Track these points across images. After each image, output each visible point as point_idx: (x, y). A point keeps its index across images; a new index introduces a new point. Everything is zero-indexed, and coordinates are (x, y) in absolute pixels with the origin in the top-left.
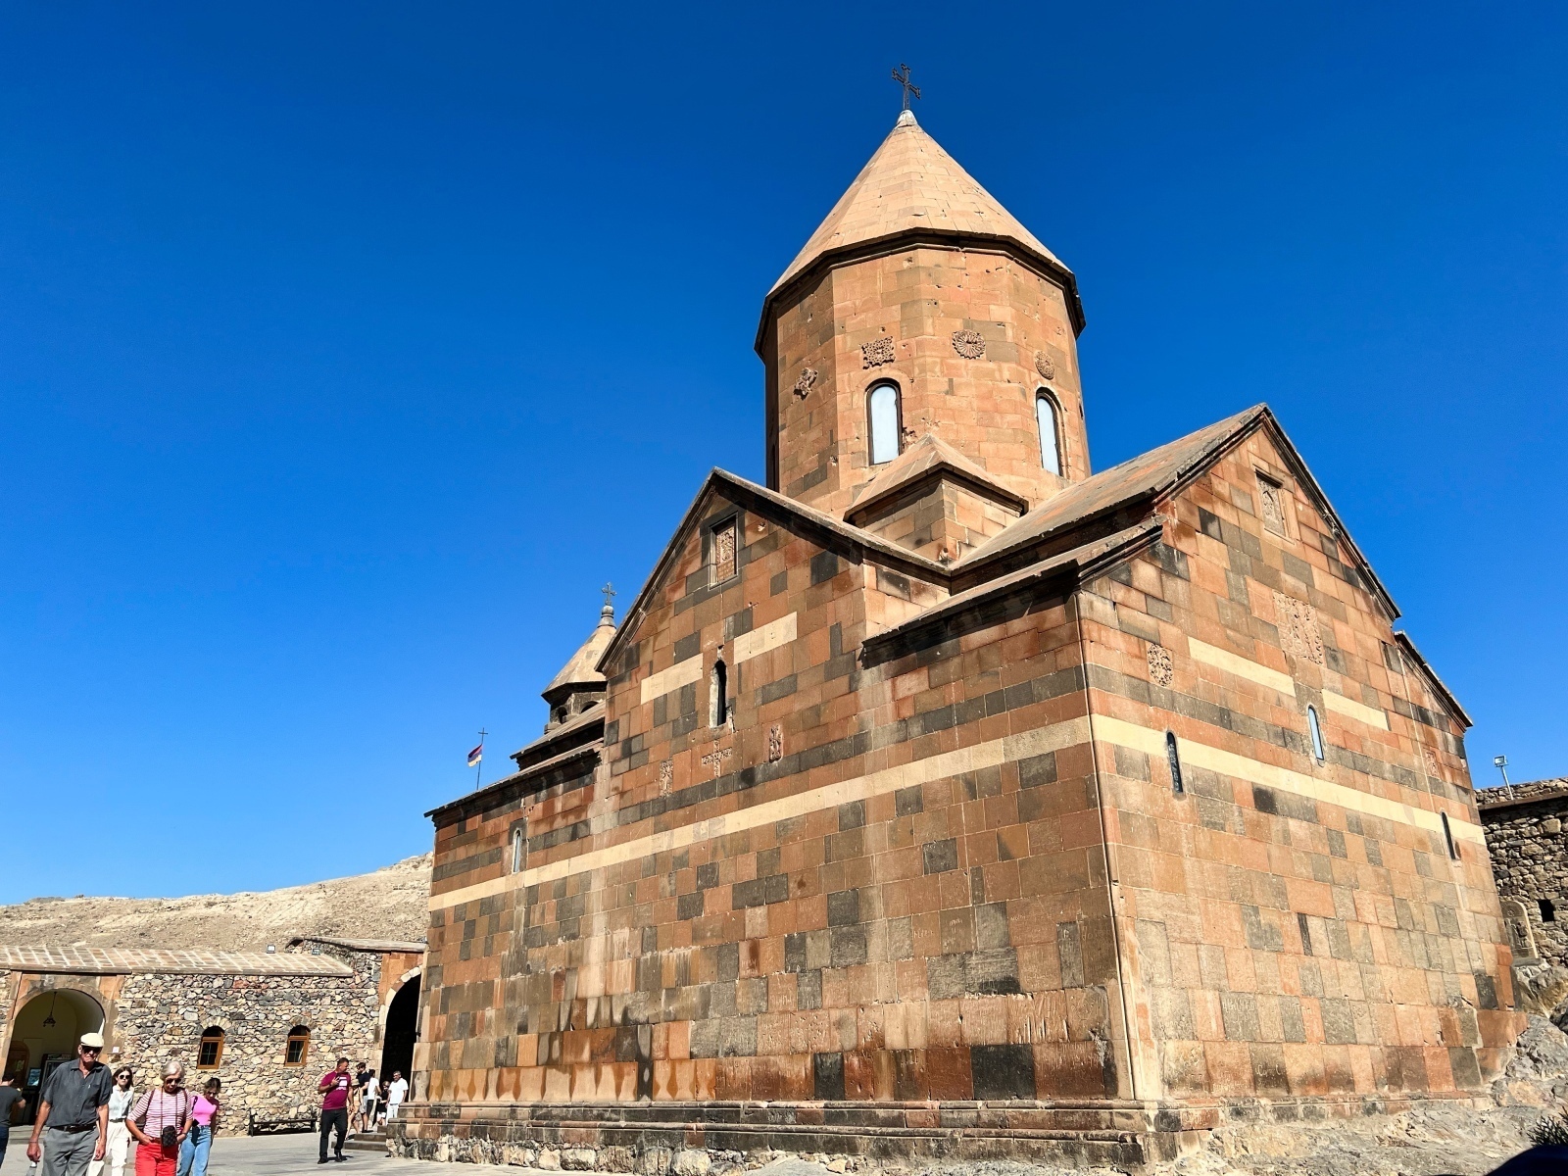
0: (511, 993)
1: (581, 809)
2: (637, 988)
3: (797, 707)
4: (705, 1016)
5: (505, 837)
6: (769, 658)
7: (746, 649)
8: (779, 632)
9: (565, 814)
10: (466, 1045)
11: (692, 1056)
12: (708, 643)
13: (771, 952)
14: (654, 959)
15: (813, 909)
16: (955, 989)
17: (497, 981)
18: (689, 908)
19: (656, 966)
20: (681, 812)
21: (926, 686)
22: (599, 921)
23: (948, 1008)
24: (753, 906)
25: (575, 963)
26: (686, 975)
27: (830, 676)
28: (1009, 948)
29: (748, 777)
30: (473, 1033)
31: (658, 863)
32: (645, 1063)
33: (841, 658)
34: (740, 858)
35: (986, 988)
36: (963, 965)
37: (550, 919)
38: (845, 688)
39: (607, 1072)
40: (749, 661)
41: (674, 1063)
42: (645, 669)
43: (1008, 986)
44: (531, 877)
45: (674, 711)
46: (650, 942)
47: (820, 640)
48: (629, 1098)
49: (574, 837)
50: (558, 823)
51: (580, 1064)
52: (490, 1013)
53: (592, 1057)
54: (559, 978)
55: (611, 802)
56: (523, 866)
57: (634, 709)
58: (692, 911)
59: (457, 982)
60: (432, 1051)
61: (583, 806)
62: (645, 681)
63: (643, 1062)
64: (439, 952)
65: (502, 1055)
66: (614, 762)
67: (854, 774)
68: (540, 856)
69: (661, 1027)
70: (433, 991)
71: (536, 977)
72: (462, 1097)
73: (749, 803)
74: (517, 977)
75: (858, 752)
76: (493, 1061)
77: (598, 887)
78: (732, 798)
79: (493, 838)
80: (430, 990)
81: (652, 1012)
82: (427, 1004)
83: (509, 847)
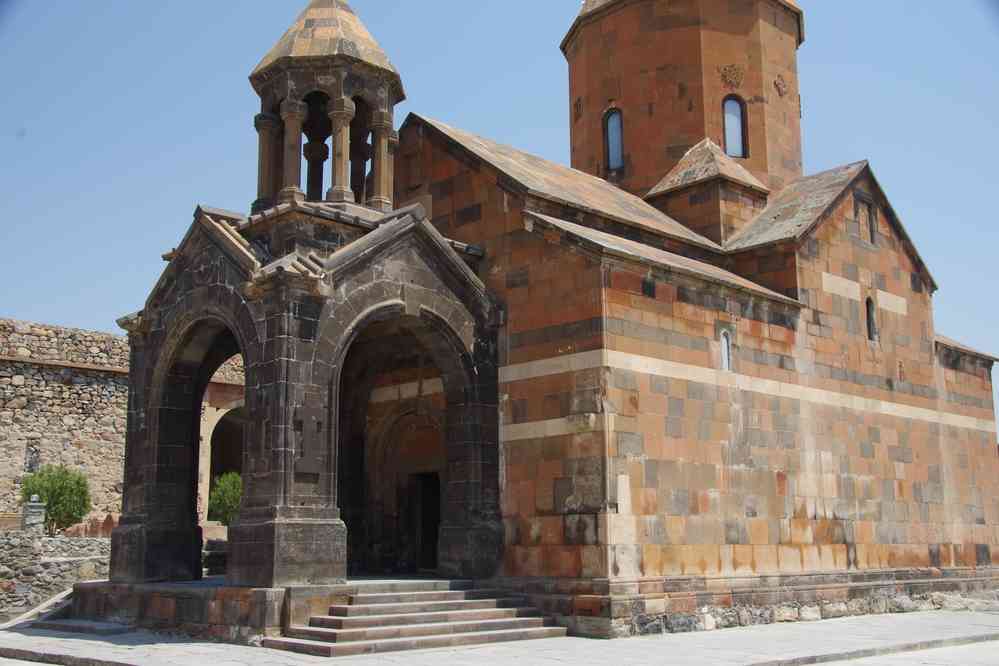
2: (840, 495)
3: (910, 357)
4: (880, 520)
5: (710, 330)
7: (884, 301)
8: (899, 305)
11: (876, 542)
14: (848, 478)
19: (850, 482)
22: (809, 441)
24: (898, 461)
25: (792, 469)
28: (982, 506)
30: (695, 510)
33: (926, 342)
34: (889, 431)
35: (977, 521)
38: (928, 361)
39: (826, 550)
40: (886, 311)
41: (868, 546)
42: (823, 264)
43: (982, 521)
45: (845, 312)
48: (843, 568)
49: (782, 366)
50: (766, 346)
51: (806, 545)
52: (714, 494)
53: (814, 538)
54: (781, 477)
55: (809, 353)
56: (736, 368)
57: (818, 290)
58: (867, 452)
59: (666, 456)
60: (639, 524)
61: (789, 343)
62: (824, 274)
63: (849, 545)
64: (633, 419)
65: (733, 534)
66: (808, 322)
67: (934, 409)
68: (752, 367)
69: (857, 524)
70: (631, 458)
71: (760, 470)
72: (692, 571)
73: (892, 400)
74: (742, 466)
75: (934, 396)
76: (724, 539)
77: (805, 414)
78: (885, 392)
79: (692, 324)
80: (625, 457)
81: (851, 512)
82: (622, 473)
83: (715, 343)
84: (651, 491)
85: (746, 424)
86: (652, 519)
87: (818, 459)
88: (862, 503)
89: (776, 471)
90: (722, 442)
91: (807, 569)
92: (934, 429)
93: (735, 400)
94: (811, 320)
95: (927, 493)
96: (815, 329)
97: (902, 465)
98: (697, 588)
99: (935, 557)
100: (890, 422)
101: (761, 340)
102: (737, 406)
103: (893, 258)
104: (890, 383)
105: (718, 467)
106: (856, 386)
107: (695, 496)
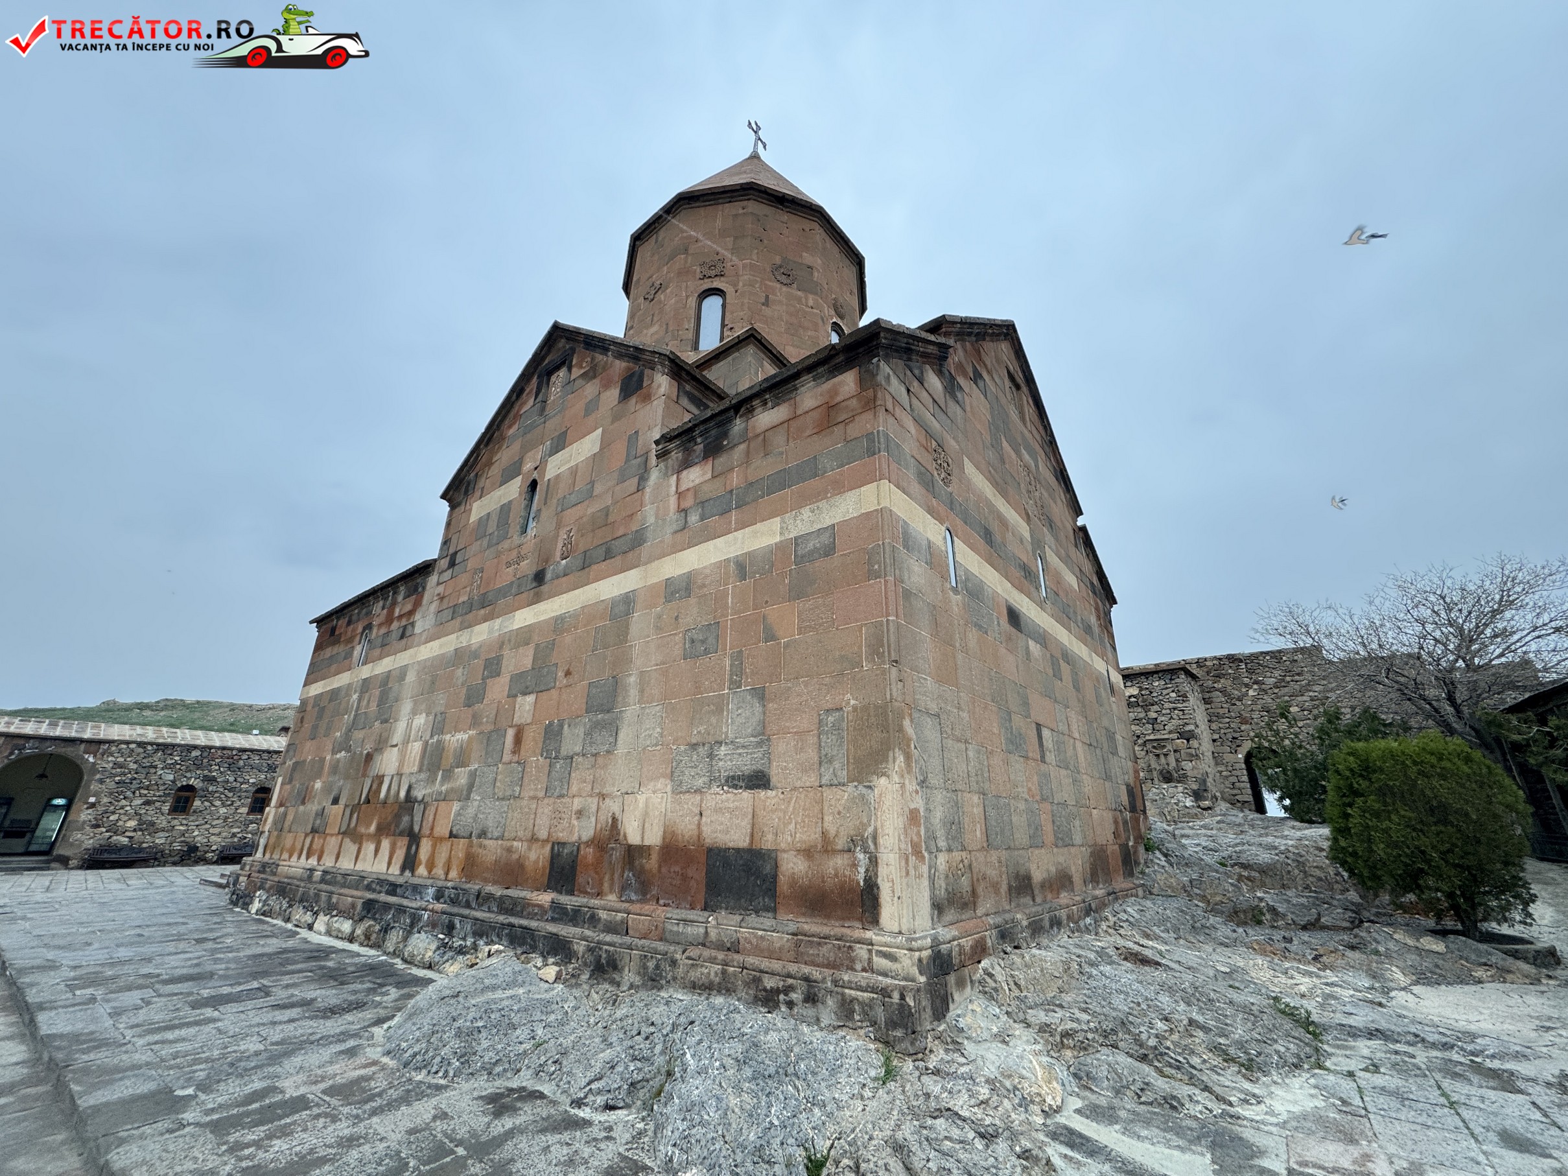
0: (335, 769)
1: (411, 613)
2: (420, 770)
3: (590, 511)
4: (468, 798)
5: (358, 638)
6: (574, 471)
7: (557, 466)
8: (585, 447)
9: (400, 617)
10: (296, 812)
11: (452, 835)
12: (528, 466)
13: (533, 737)
14: (439, 741)
15: (575, 698)
16: (700, 782)
17: (328, 758)
18: (474, 696)
19: (440, 748)
20: (482, 612)
21: (709, 476)
22: (406, 707)
23: (691, 802)
24: (524, 694)
25: (383, 744)
26: (462, 759)
27: (622, 480)
28: (763, 737)
29: (539, 577)
30: (303, 803)
31: (460, 656)
32: (414, 839)
33: (634, 462)
34: (521, 650)
35: (734, 782)
36: (711, 756)
37: (373, 707)
38: (634, 489)
39: (386, 844)
40: (558, 477)
41: (437, 841)
42: (477, 494)
43: (758, 781)
44: (366, 672)
45: (492, 527)
46: (438, 728)
47: (620, 448)
49: (402, 636)
51: (367, 838)
52: (318, 785)
53: (378, 829)
54: (369, 757)
55: (434, 606)
58: (475, 699)
59: (304, 756)
61: (415, 609)
68: (377, 653)
69: (432, 806)
71: (355, 754)
73: (538, 600)
74: (343, 753)
77: (410, 678)
79: (349, 640)
86: (282, 809)
88: (447, 775)
89: (366, 752)
91: (359, 869)
94: (445, 568)
96: (447, 574)
97: (531, 698)
100: (527, 635)
102: (355, 697)
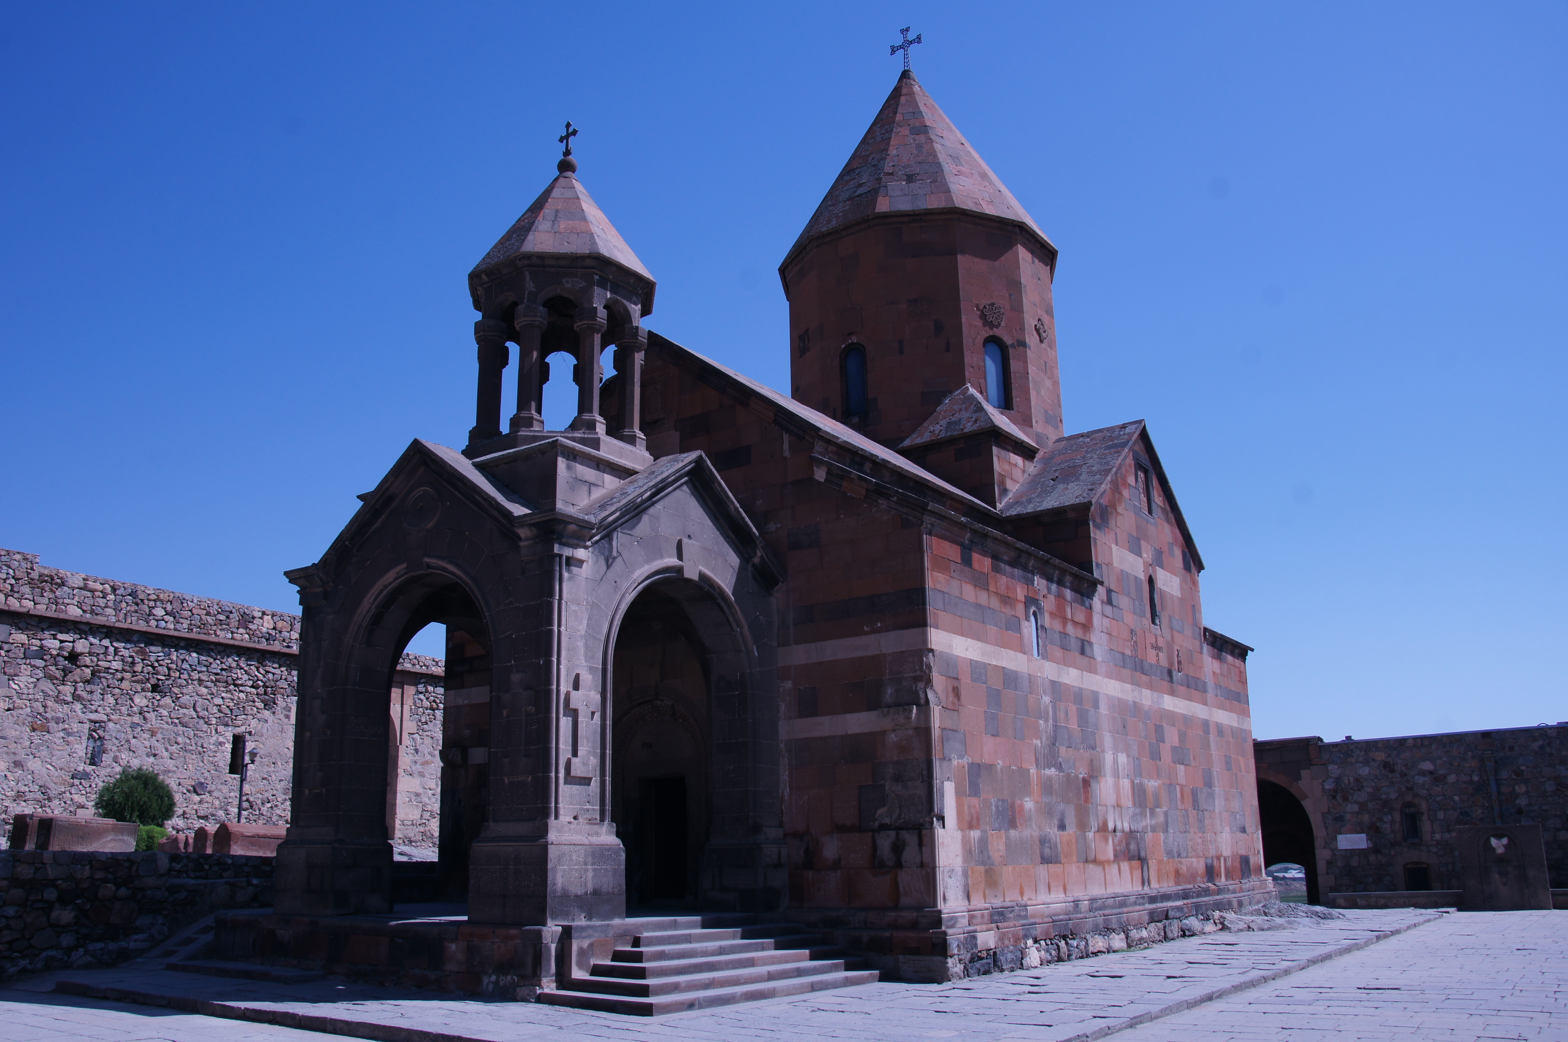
0: (1047, 786)
1: (1085, 627)
2: (1134, 805)
3: (1185, 645)
5: (1021, 608)
6: (1172, 599)
7: (1162, 580)
8: (1174, 585)
10: (1007, 837)
14: (1141, 783)
15: (1199, 776)
17: (1033, 771)
18: (1154, 752)
22: (1107, 740)
24: (1179, 762)
25: (1094, 772)
26: (1157, 800)
29: (1170, 675)
30: (1013, 824)
31: (1138, 710)
34: (1171, 728)
37: (1074, 725)
39: (1125, 867)
40: (1164, 592)
42: (1112, 535)
43: (1244, 830)
44: (1050, 671)
45: (1133, 592)
46: (1137, 770)
48: (1138, 888)
49: (1083, 652)
50: (1070, 629)
51: (1108, 862)
52: (1029, 804)
53: (1115, 856)
54: (1086, 783)
55: (1105, 637)
56: (1044, 654)
57: (1109, 564)
58: (1155, 755)
59: (987, 759)
60: (965, 841)
61: (1087, 626)
62: (1114, 547)
63: (1142, 861)
64: (956, 713)
65: (1047, 851)
66: (1102, 602)
67: (1205, 703)
68: (1058, 653)
69: (1149, 836)
70: (955, 762)
71: (1068, 777)
72: (1011, 897)
73: (1172, 693)
74: (1052, 772)
75: (1205, 691)
76: (1039, 860)
77: (1103, 709)
78: (1166, 684)
79: (1007, 600)
80: (950, 760)
81: (1144, 823)
82: (948, 779)
83: (1026, 623)
84: (974, 801)
85: (1055, 720)
86: (975, 834)
87: (1115, 761)
88: (1153, 814)
89: (1081, 776)
90: (1035, 741)
91: (1111, 891)
92: (1206, 724)
93: (1045, 693)
94: (1105, 599)
95: (1202, 797)
96: (1108, 609)
97: (1182, 767)
98: (1020, 917)
99: (1211, 873)
100: (1172, 717)
101: (1064, 620)
102: (1046, 699)
103: (1166, 533)
104: (1170, 673)
105: (1031, 771)
106: (1144, 677)
107: (1012, 806)
